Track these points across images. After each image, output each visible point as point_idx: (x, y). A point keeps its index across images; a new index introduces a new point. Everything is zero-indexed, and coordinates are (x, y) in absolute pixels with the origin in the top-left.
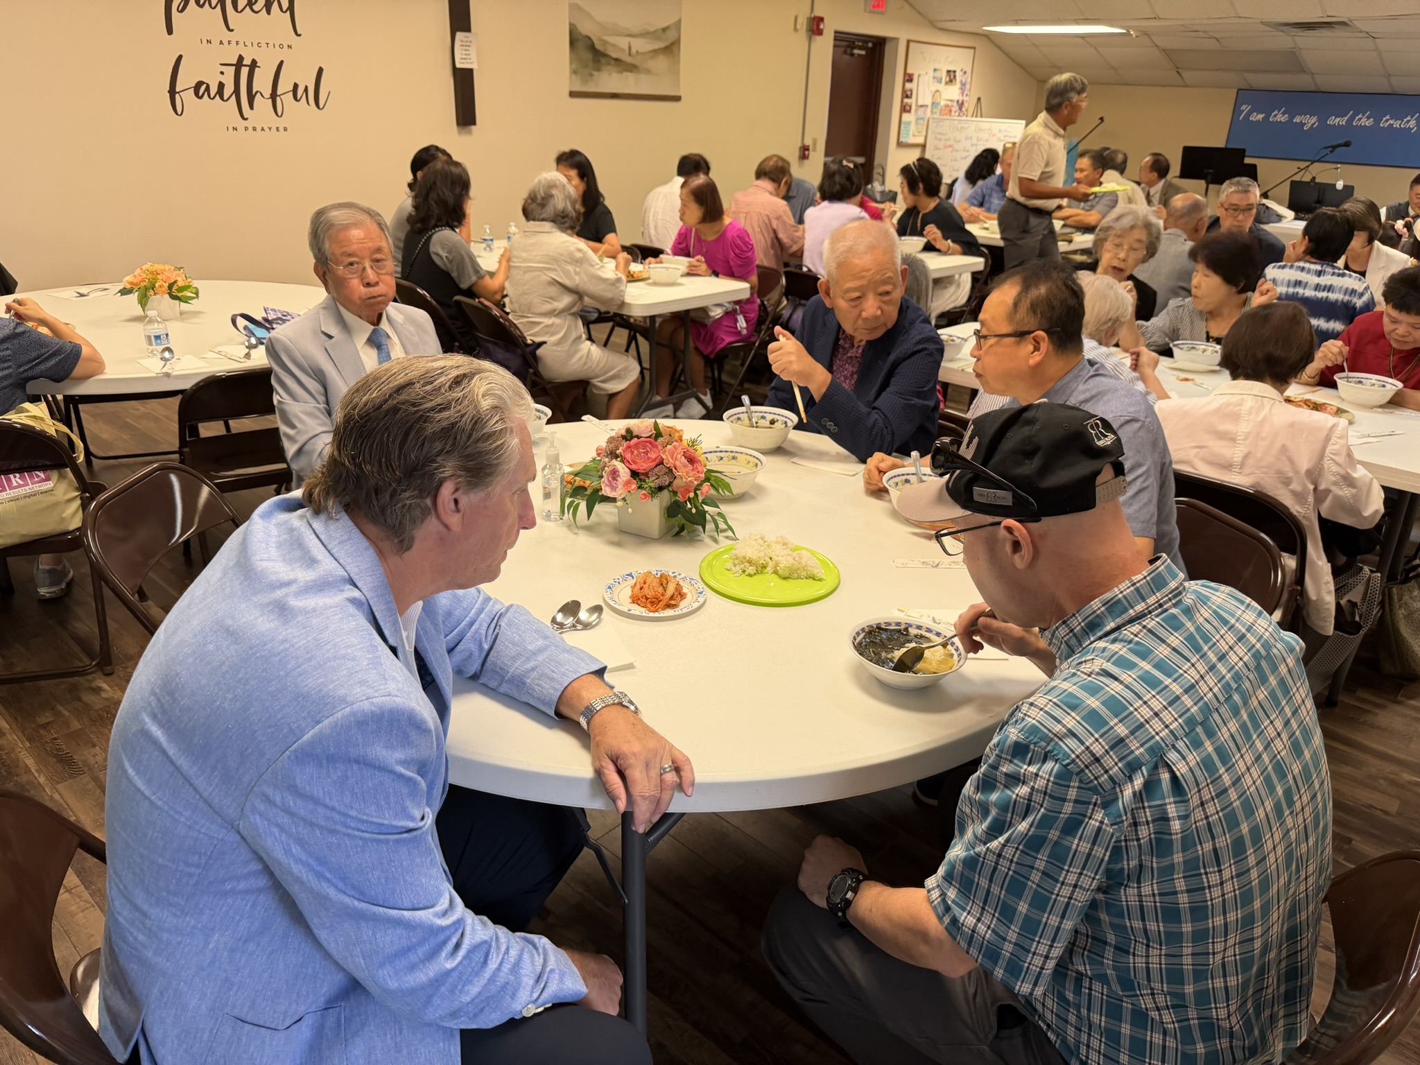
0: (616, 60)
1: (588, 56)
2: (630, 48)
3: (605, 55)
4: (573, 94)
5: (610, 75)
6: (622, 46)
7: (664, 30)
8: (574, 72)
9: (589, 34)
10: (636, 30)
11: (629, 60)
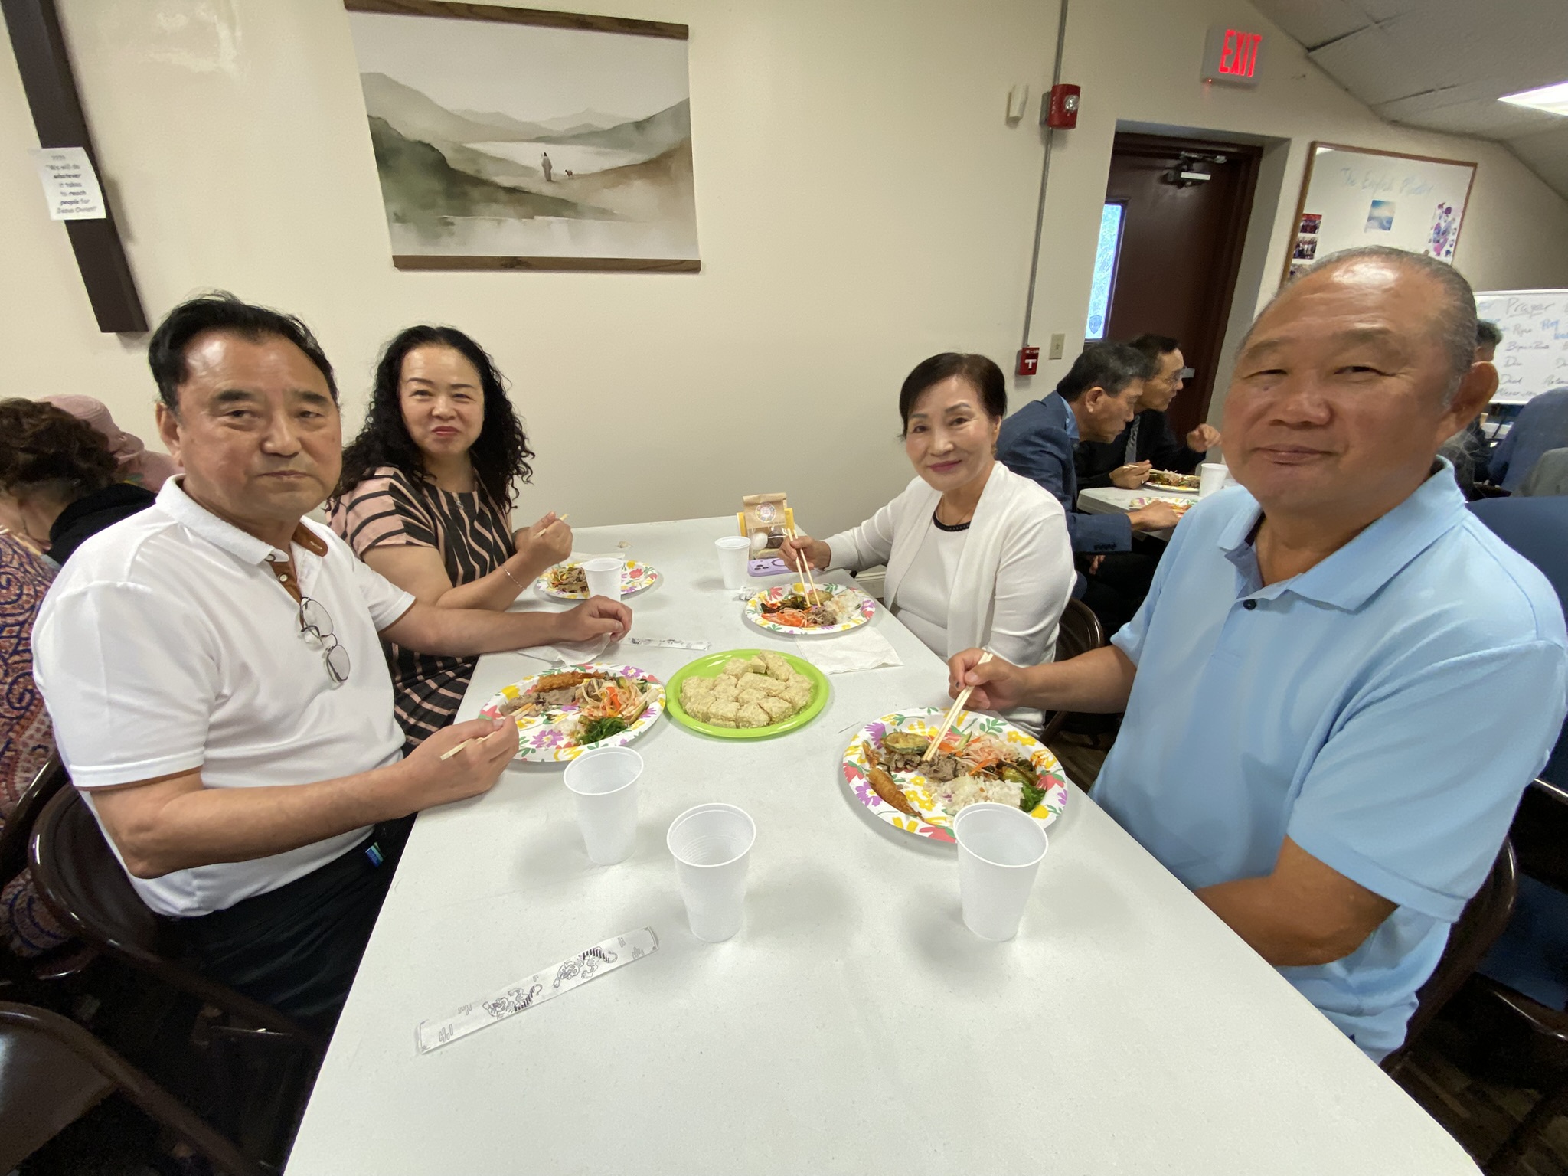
0: (512, 191)
1: (435, 185)
2: (547, 166)
3: (478, 182)
4: (403, 263)
5: (499, 222)
6: (526, 162)
7: (639, 125)
8: (397, 218)
9: (427, 141)
10: (559, 128)
11: (548, 190)
